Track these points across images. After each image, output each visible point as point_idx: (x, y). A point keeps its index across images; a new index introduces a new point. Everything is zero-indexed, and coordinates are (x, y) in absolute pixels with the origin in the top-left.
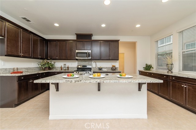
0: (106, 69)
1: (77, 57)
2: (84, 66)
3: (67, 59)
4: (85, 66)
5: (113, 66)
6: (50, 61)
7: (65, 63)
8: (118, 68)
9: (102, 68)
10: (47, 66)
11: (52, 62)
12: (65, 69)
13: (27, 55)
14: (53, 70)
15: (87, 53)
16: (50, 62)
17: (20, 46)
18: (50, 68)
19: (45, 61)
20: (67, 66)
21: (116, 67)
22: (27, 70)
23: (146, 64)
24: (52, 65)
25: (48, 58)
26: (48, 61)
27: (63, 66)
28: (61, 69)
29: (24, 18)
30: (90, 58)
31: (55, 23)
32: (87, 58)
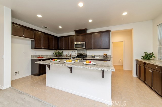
0: (98, 57)
1: (75, 47)
2: (81, 54)
3: (69, 49)
5: (105, 55)
6: (60, 50)
7: (68, 52)
8: (110, 56)
9: (94, 56)
10: (58, 54)
11: (61, 51)
12: (68, 56)
13: (46, 48)
14: (62, 57)
15: (81, 44)
16: (60, 52)
17: (42, 43)
18: (59, 56)
19: (57, 51)
20: (70, 54)
21: (108, 55)
22: (47, 56)
23: (146, 53)
24: (61, 54)
26: (59, 51)
27: (67, 54)
28: (66, 56)
29: (44, 27)
30: (84, 48)
31: (59, 26)
32: (82, 48)
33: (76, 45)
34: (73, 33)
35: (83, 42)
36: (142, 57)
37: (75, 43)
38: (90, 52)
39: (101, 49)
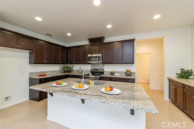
0: (119, 74)
1: (89, 61)
2: (96, 70)
3: (81, 64)
4: (98, 70)
5: (127, 71)
6: (69, 65)
7: (80, 67)
8: (135, 72)
9: (114, 73)
10: (66, 69)
11: (71, 66)
12: (80, 72)
13: (50, 62)
14: (72, 73)
16: (69, 66)
17: (45, 56)
18: (68, 72)
19: (66, 65)
20: (82, 70)
22: (52, 73)
23: (182, 69)
24: (70, 69)
25: (68, 63)
26: (68, 65)
27: (79, 70)
28: (78, 72)
29: (47, 34)
30: (101, 62)
31: (68, 33)
32: (97, 62)
33: (90, 58)
34: (86, 43)
35: (99, 54)
36: (177, 74)
37: (89, 55)
38: (108, 68)
39: (122, 63)
